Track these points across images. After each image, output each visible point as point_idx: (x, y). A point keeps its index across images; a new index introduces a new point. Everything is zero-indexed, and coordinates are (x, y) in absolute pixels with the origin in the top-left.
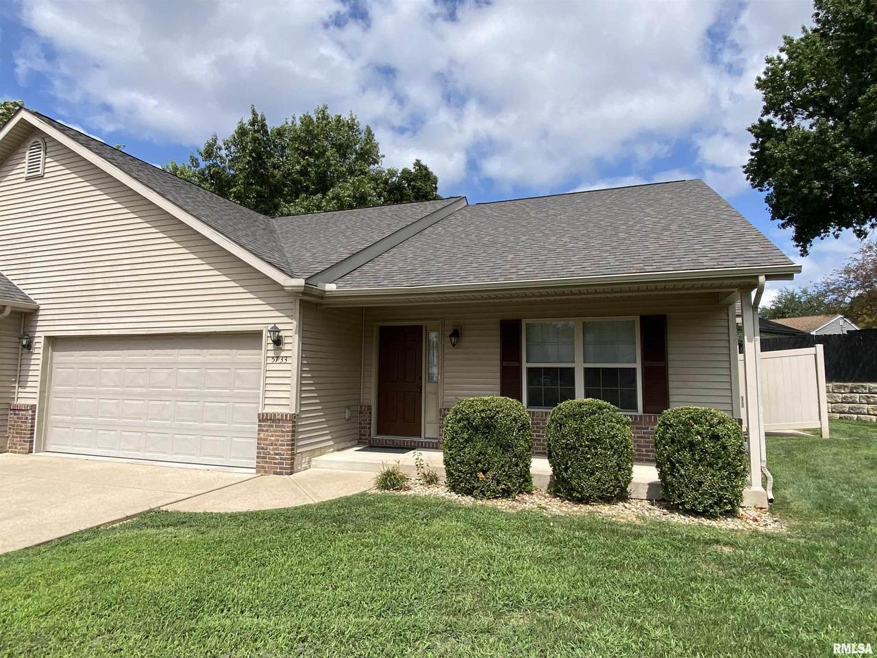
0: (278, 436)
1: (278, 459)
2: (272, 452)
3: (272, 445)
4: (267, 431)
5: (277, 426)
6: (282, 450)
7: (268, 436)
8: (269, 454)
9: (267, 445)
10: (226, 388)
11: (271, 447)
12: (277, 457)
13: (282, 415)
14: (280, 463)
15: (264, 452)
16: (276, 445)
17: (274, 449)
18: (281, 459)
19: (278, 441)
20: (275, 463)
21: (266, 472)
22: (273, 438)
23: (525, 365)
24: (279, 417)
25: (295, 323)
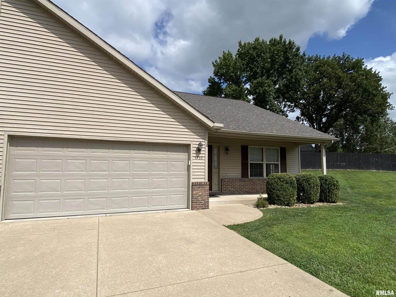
0: (203, 192)
1: (203, 202)
2: (200, 200)
3: (200, 196)
4: (197, 190)
5: (202, 188)
6: (205, 198)
7: (198, 192)
8: (199, 200)
9: (198, 196)
10: (165, 171)
11: (199, 197)
12: (203, 201)
13: (205, 183)
14: (204, 204)
15: (196, 200)
16: (202, 196)
17: (201, 198)
18: (205, 202)
19: (203, 194)
20: (202, 204)
21: (198, 209)
22: (200, 193)
23: (249, 162)
24: (203, 184)
25: (206, 142)
